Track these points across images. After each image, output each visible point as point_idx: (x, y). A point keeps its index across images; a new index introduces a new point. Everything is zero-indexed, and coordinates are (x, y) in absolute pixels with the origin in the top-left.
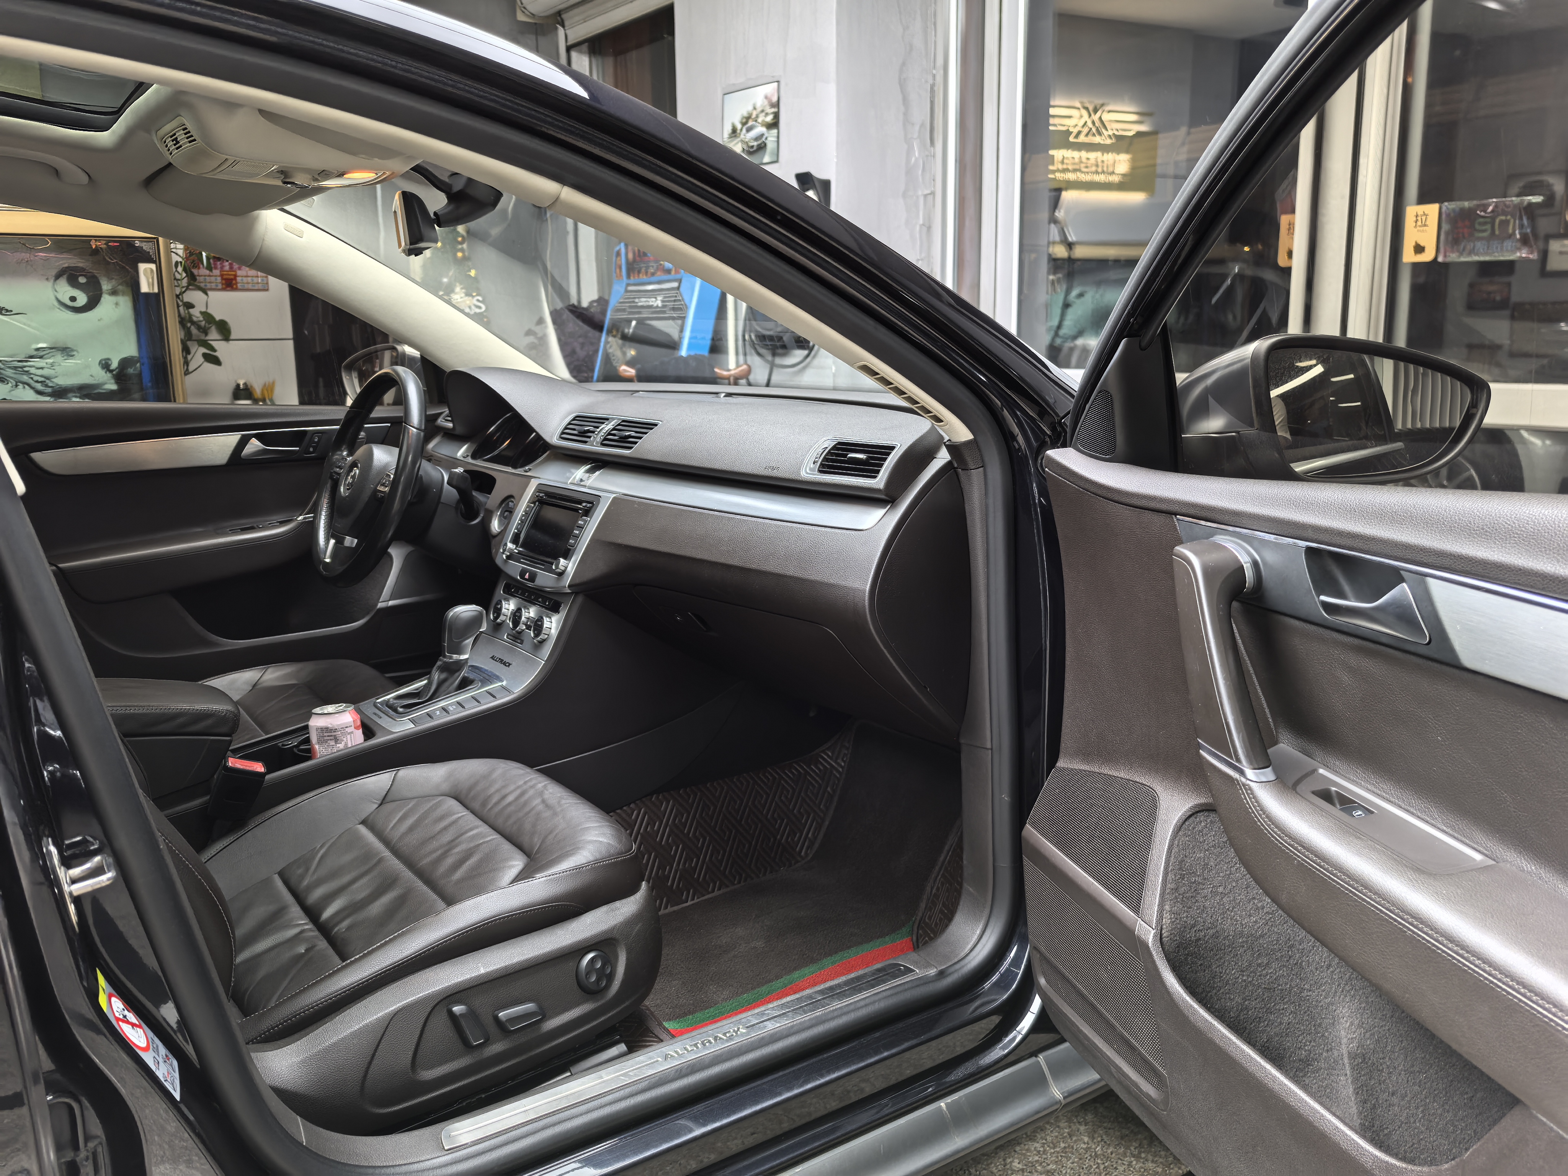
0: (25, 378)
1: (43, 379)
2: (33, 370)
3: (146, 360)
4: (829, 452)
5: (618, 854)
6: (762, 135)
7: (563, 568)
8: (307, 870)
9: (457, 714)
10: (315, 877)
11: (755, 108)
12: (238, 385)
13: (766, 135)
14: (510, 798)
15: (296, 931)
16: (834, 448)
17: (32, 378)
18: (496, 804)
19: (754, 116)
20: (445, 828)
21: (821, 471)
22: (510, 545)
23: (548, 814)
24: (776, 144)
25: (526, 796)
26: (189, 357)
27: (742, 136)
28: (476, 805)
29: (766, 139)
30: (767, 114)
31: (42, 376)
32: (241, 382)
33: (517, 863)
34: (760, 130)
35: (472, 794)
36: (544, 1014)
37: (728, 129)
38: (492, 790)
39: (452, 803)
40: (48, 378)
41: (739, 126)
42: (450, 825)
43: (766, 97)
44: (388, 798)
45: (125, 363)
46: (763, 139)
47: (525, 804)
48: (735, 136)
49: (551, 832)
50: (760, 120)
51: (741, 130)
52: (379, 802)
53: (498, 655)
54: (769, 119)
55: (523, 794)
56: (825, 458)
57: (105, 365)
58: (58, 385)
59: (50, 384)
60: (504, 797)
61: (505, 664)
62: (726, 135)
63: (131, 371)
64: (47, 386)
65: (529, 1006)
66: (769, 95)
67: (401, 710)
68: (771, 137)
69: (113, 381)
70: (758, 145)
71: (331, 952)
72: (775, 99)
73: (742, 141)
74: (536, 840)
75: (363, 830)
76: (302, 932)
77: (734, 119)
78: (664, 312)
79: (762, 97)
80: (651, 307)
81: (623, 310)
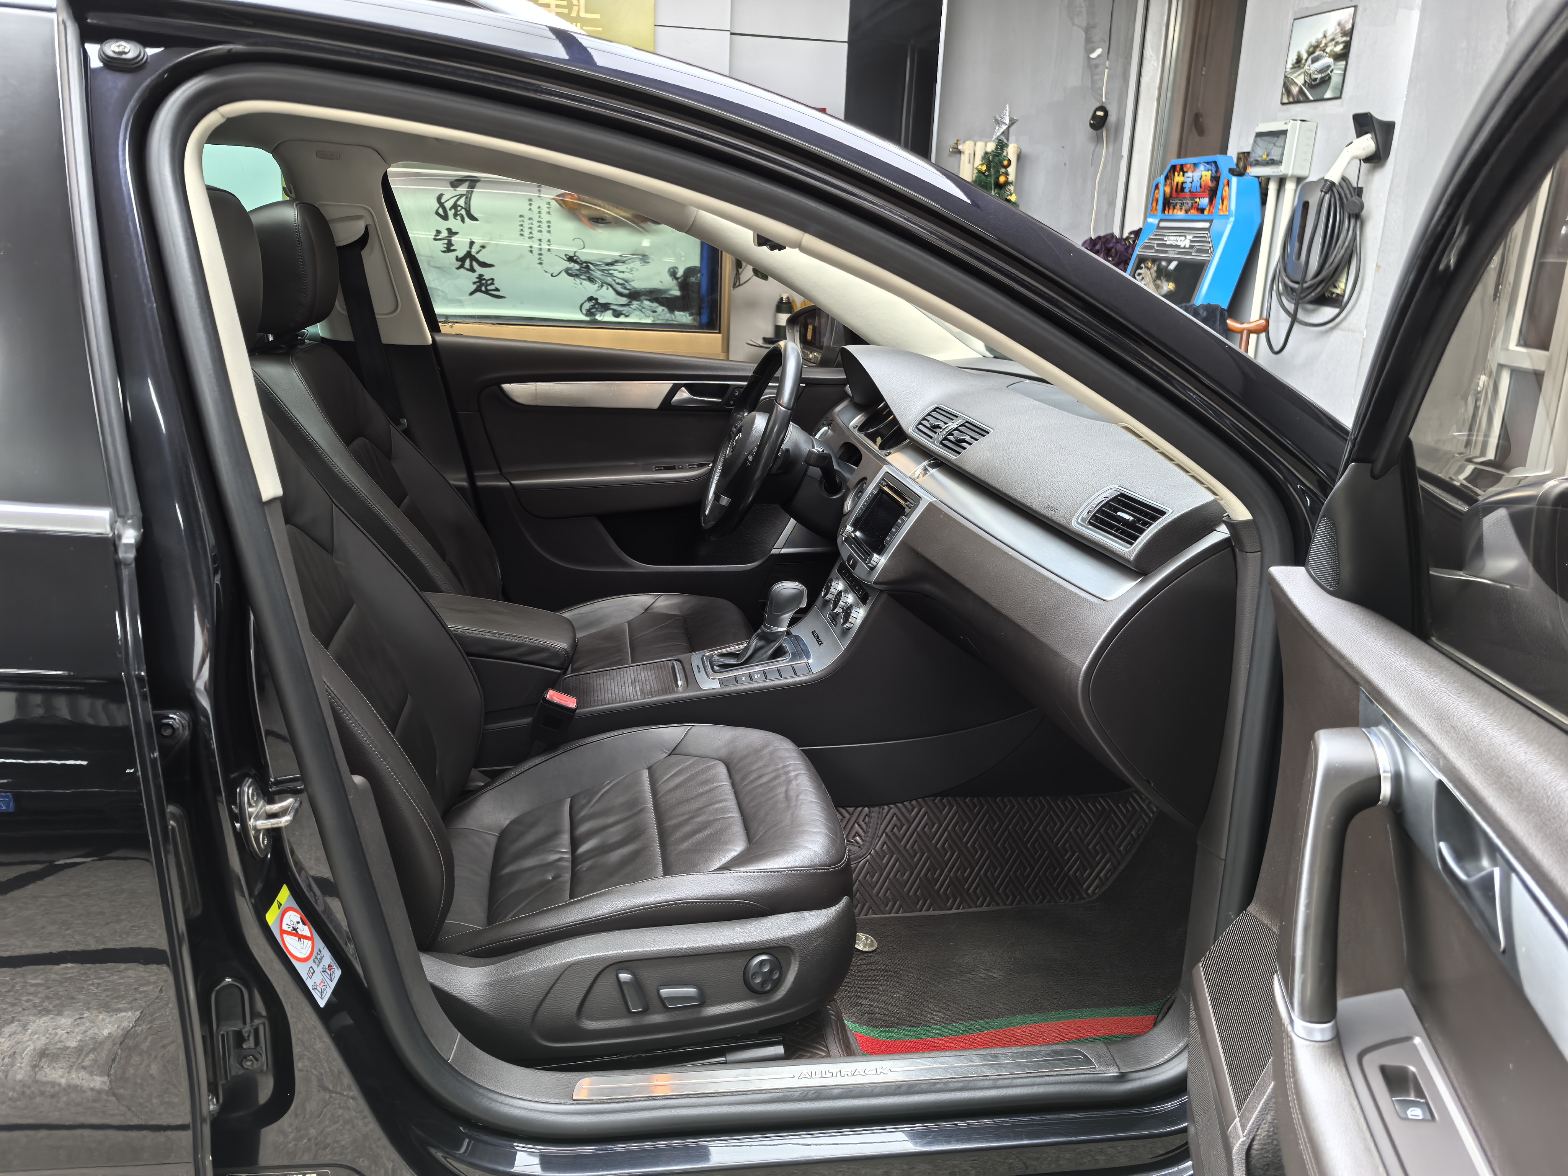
0: (609, 280)
1: (622, 282)
2: (616, 273)
3: (705, 271)
4: (1108, 503)
5: (821, 866)
6: (1329, 66)
7: (875, 564)
8: (589, 801)
9: (759, 683)
10: (591, 811)
11: (1325, 36)
12: (782, 299)
13: (1333, 67)
14: (765, 779)
15: (556, 857)
16: (1113, 500)
17: (614, 280)
18: (752, 782)
19: (1323, 45)
20: (702, 794)
21: (1090, 523)
22: (849, 528)
23: (782, 805)
24: (1341, 78)
25: (777, 782)
26: (740, 270)
27: (1306, 67)
28: (737, 778)
29: (1332, 71)
30: (1337, 43)
31: (623, 279)
32: (785, 296)
33: (737, 848)
34: (1327, 61)
35: (739, 766)
36: (703, 1000)
37: (1292, 58)
38: (755, 767)
39: (722, 770)
40: (626, 281)
41: (1305, 56)
42: (707, 792)
43: (1339, 24)
44: (677, 751)
45: (689, 271)
46: (1329, 72)
47: (772, 789)
48: (1299, 67)
49: (775, 826)
50: (1328, 50)
51: (1306, 60)
52: (669, 753)
53: (818, 632)
54: (1339, 48)
55: (775, 778)
56: (1100, 508)
57: (673, 273)
58: (634, 288)
59: (628, 287)
60: (760, 777)
61: (818, 642)
62: (1289, 65)
63: (693, 279)
64: (625, 288)
65: (691, 991)
66: (1343, 22)
67: (716, 668)
68: (1337, 70)
69: (677, 288)
70: (1321, 78)
71: (568, 886)
72: (1348, 26)
73: (1305, 73)
74: (761, 829)
75: (645, 774)
76: (560, 859)
77: (1300, 46)
78: (1190, 254)
79: (1336, 23)
80: (1178, 246)
81: (1151, 248)
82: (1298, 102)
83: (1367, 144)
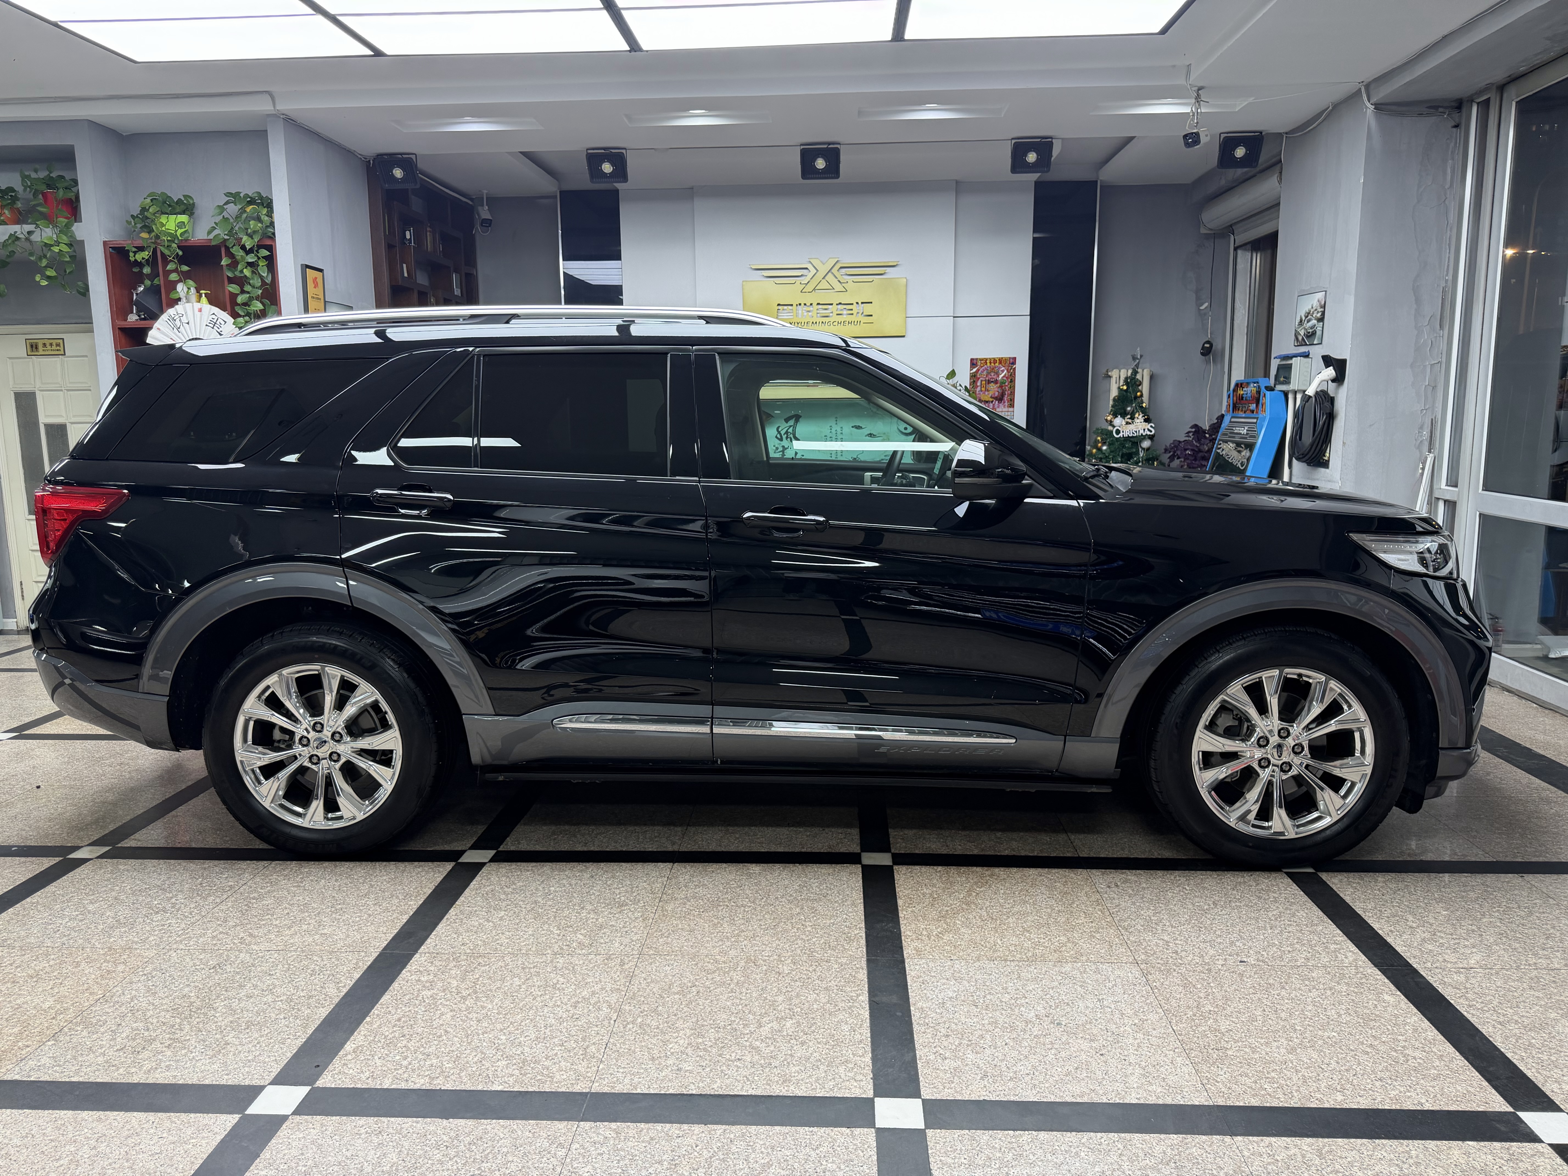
6: (1315, 325)
11: (1312, 308)
13: (1317, 326)
19: (1312, 313)
24: (1321, 332)
27: (1305, 324)
30: (1318, 312)
34: (1314, 322)
37: (1298, 319)
41: (1304, 318)
43: (1318, 301)
46: (1315, 328)
48: (1301, 325)
50: (1314, 316)
51: (1305, 320)
54: (1319, 315)
62: (1297, 324)
66: (1320, 300)
68: (1319, 328)
70: (1312, 332)
72: (1323, 303)
73: (1304, 328)
77: (1302, 313)
78: (1246, 438)
79: (1316, 300)
80: (1240, 434)
81: (1226, 434)
82: (1302, 345)
83: (1330, 372)
